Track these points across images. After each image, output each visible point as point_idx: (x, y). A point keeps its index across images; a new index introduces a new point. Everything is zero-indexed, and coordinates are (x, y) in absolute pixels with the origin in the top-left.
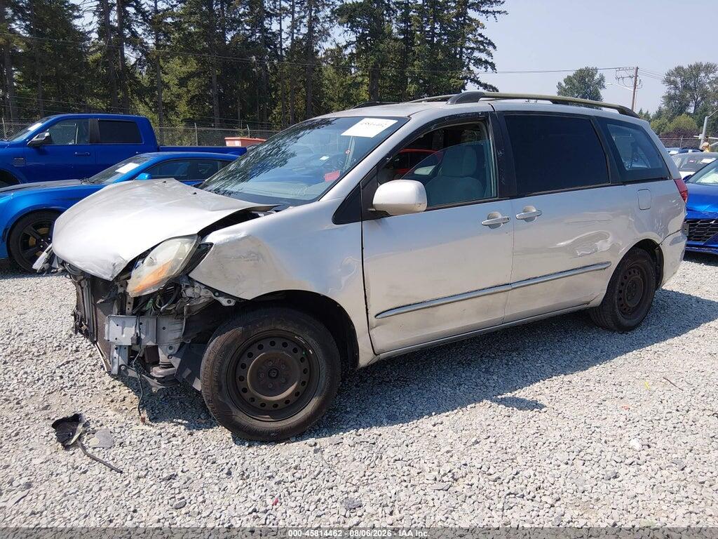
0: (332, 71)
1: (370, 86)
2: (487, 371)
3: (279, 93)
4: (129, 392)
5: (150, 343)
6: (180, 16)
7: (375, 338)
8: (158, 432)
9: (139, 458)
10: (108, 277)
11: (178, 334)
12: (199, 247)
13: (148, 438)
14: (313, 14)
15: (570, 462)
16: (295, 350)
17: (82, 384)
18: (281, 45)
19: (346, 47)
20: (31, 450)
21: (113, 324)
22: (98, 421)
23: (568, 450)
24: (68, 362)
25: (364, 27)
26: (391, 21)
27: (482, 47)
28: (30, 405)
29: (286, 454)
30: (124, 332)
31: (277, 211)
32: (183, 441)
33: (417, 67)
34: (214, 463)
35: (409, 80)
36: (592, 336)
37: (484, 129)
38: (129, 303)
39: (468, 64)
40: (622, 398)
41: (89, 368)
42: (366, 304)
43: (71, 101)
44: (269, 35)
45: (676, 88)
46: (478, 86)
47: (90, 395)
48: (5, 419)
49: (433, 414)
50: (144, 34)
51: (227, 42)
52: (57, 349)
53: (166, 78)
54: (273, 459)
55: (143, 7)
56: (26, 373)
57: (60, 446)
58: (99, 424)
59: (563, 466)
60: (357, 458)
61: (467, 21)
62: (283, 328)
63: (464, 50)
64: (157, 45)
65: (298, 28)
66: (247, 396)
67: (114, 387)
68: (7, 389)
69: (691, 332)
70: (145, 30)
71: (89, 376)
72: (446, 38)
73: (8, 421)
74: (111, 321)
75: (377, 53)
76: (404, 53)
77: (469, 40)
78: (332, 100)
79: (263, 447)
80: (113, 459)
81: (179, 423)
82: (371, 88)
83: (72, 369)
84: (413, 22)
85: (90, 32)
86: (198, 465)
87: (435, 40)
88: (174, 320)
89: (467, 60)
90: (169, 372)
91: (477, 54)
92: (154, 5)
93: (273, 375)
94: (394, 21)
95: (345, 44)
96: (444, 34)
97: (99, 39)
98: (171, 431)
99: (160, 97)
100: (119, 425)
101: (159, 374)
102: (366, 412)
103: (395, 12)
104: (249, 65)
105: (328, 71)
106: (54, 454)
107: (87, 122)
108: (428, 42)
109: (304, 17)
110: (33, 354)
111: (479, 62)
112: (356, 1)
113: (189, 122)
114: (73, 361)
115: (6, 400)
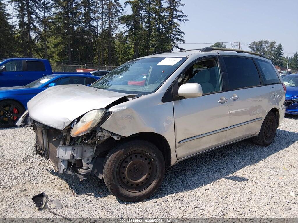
0: (119, 42)
1: (135, 48)
2: (218, 165)
3: (97, 51)
4: (63, 181)
5: (79, 158)
6: (54, 19)
7: (178, 152)
8: (82, 199)
9: (77, 213)
10: (61, 128)
11: (91, 154)
12: (106, 113)
13: (78, 202)
14: (111, 20)
15: (269, 204)
16: (146, 159)
17: (39, 178)
18: (98, 32)
19: (124, 33)
20: (23, 211)
21: (61, 150)
22: (52, 196)
23: (266, 198)
24: (29, 168)
25: (132, 25)
26: (142, 23)
27: (179, 34)
28: (17, 189)
29: (145, 207)
30: (66, 153)
31: (137, 97)
32: (95, 203)
33: (153, 41)
34: (113, 213)
35: (150, 46)
36: (254, 148)
37: (215, 62)
38: (68, 140)
39: (174, 40)
40: (277, 174)
41: (41, 170)
42: (175, 137)
43: (6, 54)
44: (92, 28)
45: (254, 50)
46: (178, 49)
47: (44, 183)
48: (6, 197)
49: (203, 185)
50: (39, 26)
51: (75, 30)
52: (23, 162)
53: (48, 45)
54: (140, 210)
55: (39, 15)
56: (11, 174)
57: (37, 208)
58: (52, 197)
59: (267, 206)
60: (177, 207)
61: (173, 23)
62: (141, 149)
63: (172, 35)
64: (45, 31)
65: (104, 25)
66: (125, 181)
67: (55, 179)
68: (3, 182)
69: (291, 145)
70: (40, 25)
71: (41, 174)
72: (165, 30)
73: (7, 198)
74: (60, 149)
75: (137, 36)
76: (148, 36)
77: (174, 31)
78: (118, 54)
79: (133, 204)
80: (65, 214)
81: (91, 195)
82: (135, 49)
83: (32, 171)
84: (151, 23)
85: (15, 25)
86: (105, 214)
87: (160, 30)
88: (90, 147)
89: (173, 39)
90: (88, 171)
91: (177, 36)
92: (44, 14)
93: (136, 171)
94: (144, 23)
95: (124, 31)
96: (164, 28)
97: (19, 28)
98: (88, 198)
99: (45, 52)
100: (62, 197)
101: (83, 172)
102: (174, 186)
103: (144, 19)
104: (84, 40)
105: (117, 42)
106: (35, 213)
107: (22, 62)
108: (157, 31)
109: (107, 20)
110: (12, 165)
111: (178, 39)
112: (129, 15)
113: (59, 63)
114: (32, 167)
115: (4, 187)
